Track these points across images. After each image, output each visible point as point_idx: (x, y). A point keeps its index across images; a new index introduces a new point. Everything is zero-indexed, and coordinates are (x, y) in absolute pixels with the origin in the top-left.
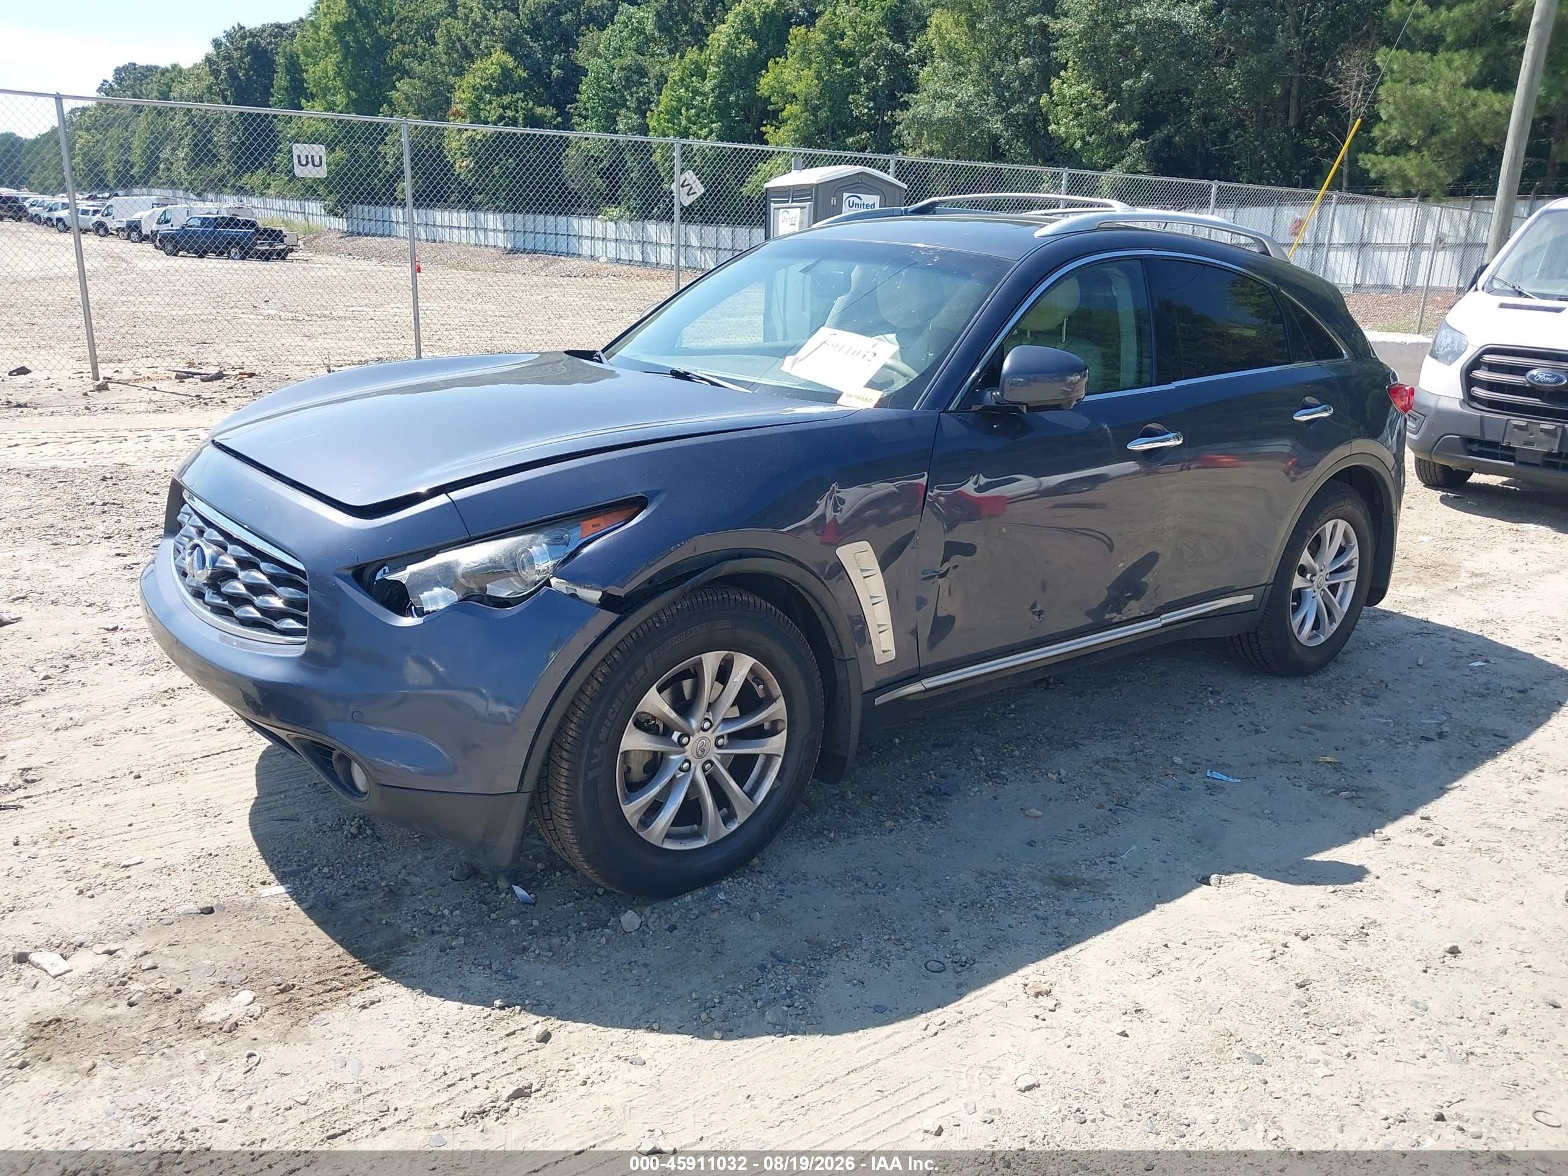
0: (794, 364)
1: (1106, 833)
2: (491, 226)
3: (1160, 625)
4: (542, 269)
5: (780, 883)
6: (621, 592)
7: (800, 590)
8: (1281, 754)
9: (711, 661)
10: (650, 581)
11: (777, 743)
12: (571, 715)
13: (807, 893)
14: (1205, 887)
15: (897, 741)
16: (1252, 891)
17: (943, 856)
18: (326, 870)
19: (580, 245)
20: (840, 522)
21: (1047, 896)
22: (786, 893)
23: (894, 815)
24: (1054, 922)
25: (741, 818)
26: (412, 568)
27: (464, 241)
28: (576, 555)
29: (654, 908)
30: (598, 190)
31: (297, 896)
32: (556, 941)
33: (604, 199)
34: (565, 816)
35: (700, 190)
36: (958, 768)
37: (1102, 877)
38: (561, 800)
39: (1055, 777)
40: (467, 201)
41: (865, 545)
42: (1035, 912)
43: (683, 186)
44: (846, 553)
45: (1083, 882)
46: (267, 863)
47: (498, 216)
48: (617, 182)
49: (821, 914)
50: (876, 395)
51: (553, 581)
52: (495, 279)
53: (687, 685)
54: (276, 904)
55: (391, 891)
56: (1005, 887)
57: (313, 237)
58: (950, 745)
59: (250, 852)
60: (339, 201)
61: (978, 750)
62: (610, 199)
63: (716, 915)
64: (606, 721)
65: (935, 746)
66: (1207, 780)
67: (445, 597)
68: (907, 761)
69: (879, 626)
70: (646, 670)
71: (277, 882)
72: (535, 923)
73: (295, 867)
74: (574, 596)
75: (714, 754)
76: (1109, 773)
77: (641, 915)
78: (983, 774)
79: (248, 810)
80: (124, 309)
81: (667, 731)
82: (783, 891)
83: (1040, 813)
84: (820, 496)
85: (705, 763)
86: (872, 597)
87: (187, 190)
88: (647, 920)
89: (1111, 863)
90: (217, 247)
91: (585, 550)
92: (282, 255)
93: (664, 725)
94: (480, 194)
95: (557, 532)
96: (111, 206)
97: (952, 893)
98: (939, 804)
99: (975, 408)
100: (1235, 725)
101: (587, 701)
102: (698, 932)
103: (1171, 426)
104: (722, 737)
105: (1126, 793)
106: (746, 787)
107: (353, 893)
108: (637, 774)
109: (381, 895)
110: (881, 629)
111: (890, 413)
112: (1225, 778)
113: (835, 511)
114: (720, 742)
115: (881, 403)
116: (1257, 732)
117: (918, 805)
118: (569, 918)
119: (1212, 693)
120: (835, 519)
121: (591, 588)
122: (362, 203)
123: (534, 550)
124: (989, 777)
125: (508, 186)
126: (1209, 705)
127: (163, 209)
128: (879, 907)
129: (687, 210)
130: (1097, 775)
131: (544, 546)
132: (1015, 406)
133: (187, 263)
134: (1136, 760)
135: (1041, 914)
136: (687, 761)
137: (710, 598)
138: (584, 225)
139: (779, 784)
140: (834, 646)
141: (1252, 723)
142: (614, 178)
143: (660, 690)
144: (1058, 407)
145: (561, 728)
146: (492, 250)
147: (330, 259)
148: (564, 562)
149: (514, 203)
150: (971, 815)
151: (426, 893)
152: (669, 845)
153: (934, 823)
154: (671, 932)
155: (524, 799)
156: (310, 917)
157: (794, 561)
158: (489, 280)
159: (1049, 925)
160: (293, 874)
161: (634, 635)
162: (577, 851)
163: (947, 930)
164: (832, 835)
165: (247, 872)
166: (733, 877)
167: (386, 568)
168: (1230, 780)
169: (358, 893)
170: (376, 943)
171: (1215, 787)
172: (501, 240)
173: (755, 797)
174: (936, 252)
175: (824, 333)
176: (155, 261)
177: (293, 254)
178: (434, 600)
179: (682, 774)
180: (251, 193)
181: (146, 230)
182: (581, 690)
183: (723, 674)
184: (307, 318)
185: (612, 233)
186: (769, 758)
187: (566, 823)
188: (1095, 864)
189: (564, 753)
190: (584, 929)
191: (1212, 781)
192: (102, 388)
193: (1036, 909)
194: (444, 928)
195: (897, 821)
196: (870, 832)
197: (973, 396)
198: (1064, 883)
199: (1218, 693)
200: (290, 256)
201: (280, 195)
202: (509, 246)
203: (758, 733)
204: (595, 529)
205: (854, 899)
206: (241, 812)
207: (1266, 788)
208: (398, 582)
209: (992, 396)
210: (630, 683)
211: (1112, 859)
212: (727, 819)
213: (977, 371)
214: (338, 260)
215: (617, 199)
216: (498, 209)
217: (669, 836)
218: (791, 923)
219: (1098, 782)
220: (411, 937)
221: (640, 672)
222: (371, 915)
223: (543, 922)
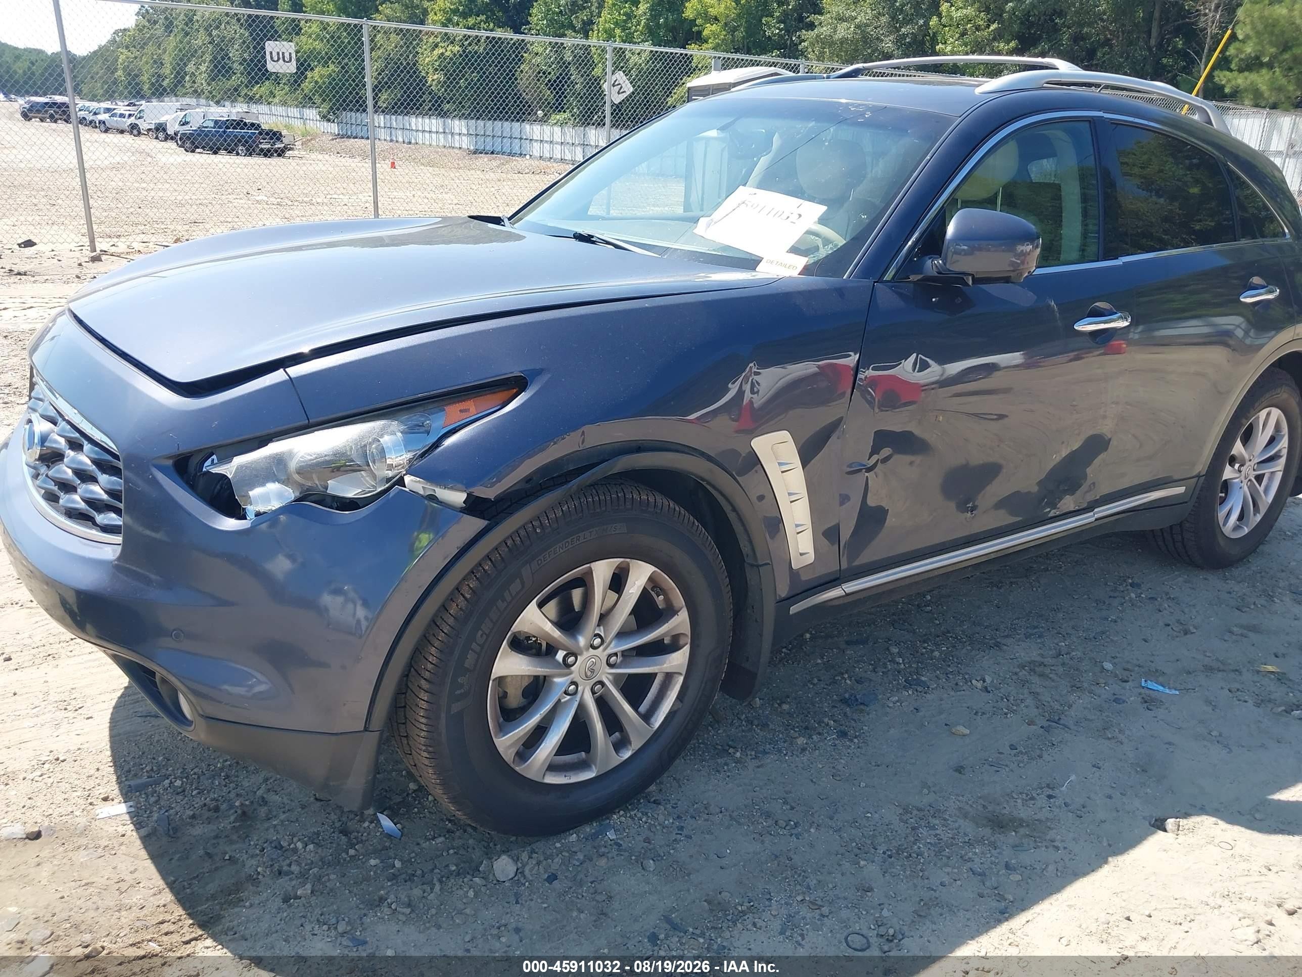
0: (708, 226)
1: (1040, 757)
2: (457, 131)
3: (1093, 519)
4: (498, 167)
5: (679, 817)
6: (489, 492)
7: (708, 487)
8: (1217, 660)
9: (602, 571)
10: (528, 479)
11: (678, 660)
12: (431, 638)
13: (710, 832)
14: (1161, 833)
15: (808, 636)
16: (1217, 841)
17: (863, 784)
18: (178, 783)
19: (531, 147)
20: (755, 405)
21: (981, 841)
22: (685, 832)
23: (807, 730)
24: (992, 881)
25: (636, 743)
26: (239, 460)
27: (434, 143)
28: (438, 447)
29: (533, 851)
30: (546, 100)
31: (138, 819)
32: (417, 892)
33: (551, 108)
34: (425, 754)
35: (629, 89)
36: (874, 671)
37: (1040, 816)
38: (420, 734)
39: (979, 685)
40: (437, 109)
41: (785, 435)
42: (969, 864)
43: (614, 85)
44: (762, 445)
45: (1021, 823)
46: (116, 772)
47: (463, 122)
48: (563, 93)
49: (724, 862)
50: (801, 262)
51: (408, 479)
52: (457, 174)
53: (577, 595)
54: (110, 828)
55: (244, 813)
56: (933, 828)
57: (309, 139)
58: (864, 642)
59: (102, 756)
60: (331, 108)
61: (895, 650)
62: (557, 108)
63: (603, 862)
64: (474, 646)
65: (848, 643)
66: (1143, 691)
67: (280, 496)
68: (819, 661)
69: (797, 526)
70: (523, 583)
71: (120, 798)
72: (398, 864)
73: (145, 779)
74: (432, 498)
75: (606, 675)
76: (1035, 679)
77: (516, 859)
78: (902, 680)
79: (113, 703)
80: (138, 193)
81: (551, 650)
82: (681, 828)
83: (967, 731)
84: (733, 377)
85: (595, 684)
86: (790, 494)
87: (207, 98)
88: (524, 866)
89: (1050, 797)
90: (229, 145)
91: (449, 442)
92: (281, 153)
93: (547, 643)
94: (448, 102)
95: (415, 417)
96: (143, 110)
97: (874, 836)
98: (855, 716)
99: (913, 278)
100: (1161, 624)
101: (451, 621)
102: (581, 884)
103: (1120, 306)
104: (616, 654)
105: (1057, 706)
106: (643, 708)
107: (201, 815)
108: (515, 699)
109: (232, 818)
110: (800, 529)
111: (817, 282)
112: (1161, 688)
113: (752, 392)
114: (613, 659)
115: (806, 270)
116: (1186, 632)
117: (832, 717)
118: (437, 857)
119: (1132, 585)
120: (751, 402)
121: (452, 489)
122: (351, 110)
123: (386, 440)
124: (909, 684)
125: (472, 96)
126: (1131, 600)
127: (184, 113)
128: (791, 854)
129: (618, 107)
130: (1024, 683)
131: (399, 434)
132: (960, 278)
133: (202, 158)
134: (1063, 664)
135: (977, 867)
136: (573, 683)
137: (602, 498)
138: (533, 130)
139: (680, 705)
140: (745, 548)
141: (1178, 621)
142: (560, 89)
143: (541, 605)
144: (1007, 280)
145: (418, 652)
146: (457, 151)
147: (320, 157)
148: (423, 455)
149: (478, 111)
150: (892, 731)
151: (283, 817)
152: (552, 779)
153: (851, 741)
154: (550, 883)
155: (372, 739)
156: (145, 848)
157: (703, 454)
158: (452, 175)
159: (988, 884)
160: (140, 789)
161: (509, 542)
162: (441, 792)
163: (870, 890)
164: (738, 755)
165: (91, 783)
166: (626, 810)
167: (214, 457)
168: (1167, 691)
169: (207, 814)
170: (212, 888)
171: (1153, 700)
172: (465, 142)
173: (653, 720)
174: (868, 108)
175: (742, 193)
176: (176, 157)
177: (290, 152)
178: (266, 498)
179: (568, 697)
180: (259, 101)
181: (170, 131)
182: (444, 607)
183: (618, 583)
184: (290, 203)
185: (557, 137)
186: (669, 677)
187: (427, 762)
188: (1033, 798)
189: (423, 682)
190: (451, 873)
191: (1147, 692)
192: (96, 259)
193: (970, 860)
194: (295, 868)
195: (810, 737)
196: (780, 751)
197: (911, 265)
198: (1000, 824)
199: (1138, 586)
200: (288, 153)
201: (284, 104)
202: (472, 148)
203: (659, 649)
204: (464, 415)
205: (763, 842)
206: (105, 706)
207: (1208, 702)
208: (224, 477)
209: (933, 265)
210: (504, 600)
211: (1050, 792)
212: (619, 746)
213: (913, 239)
214: (327, 157)
215: (562, 108)
216: (463, 117)
217: (552, 768)
218: (689, 875)
219: (1026, 691)
220: (253, 880)
221: (516, 587)
222: (215, 846)
223: (406, 862)
